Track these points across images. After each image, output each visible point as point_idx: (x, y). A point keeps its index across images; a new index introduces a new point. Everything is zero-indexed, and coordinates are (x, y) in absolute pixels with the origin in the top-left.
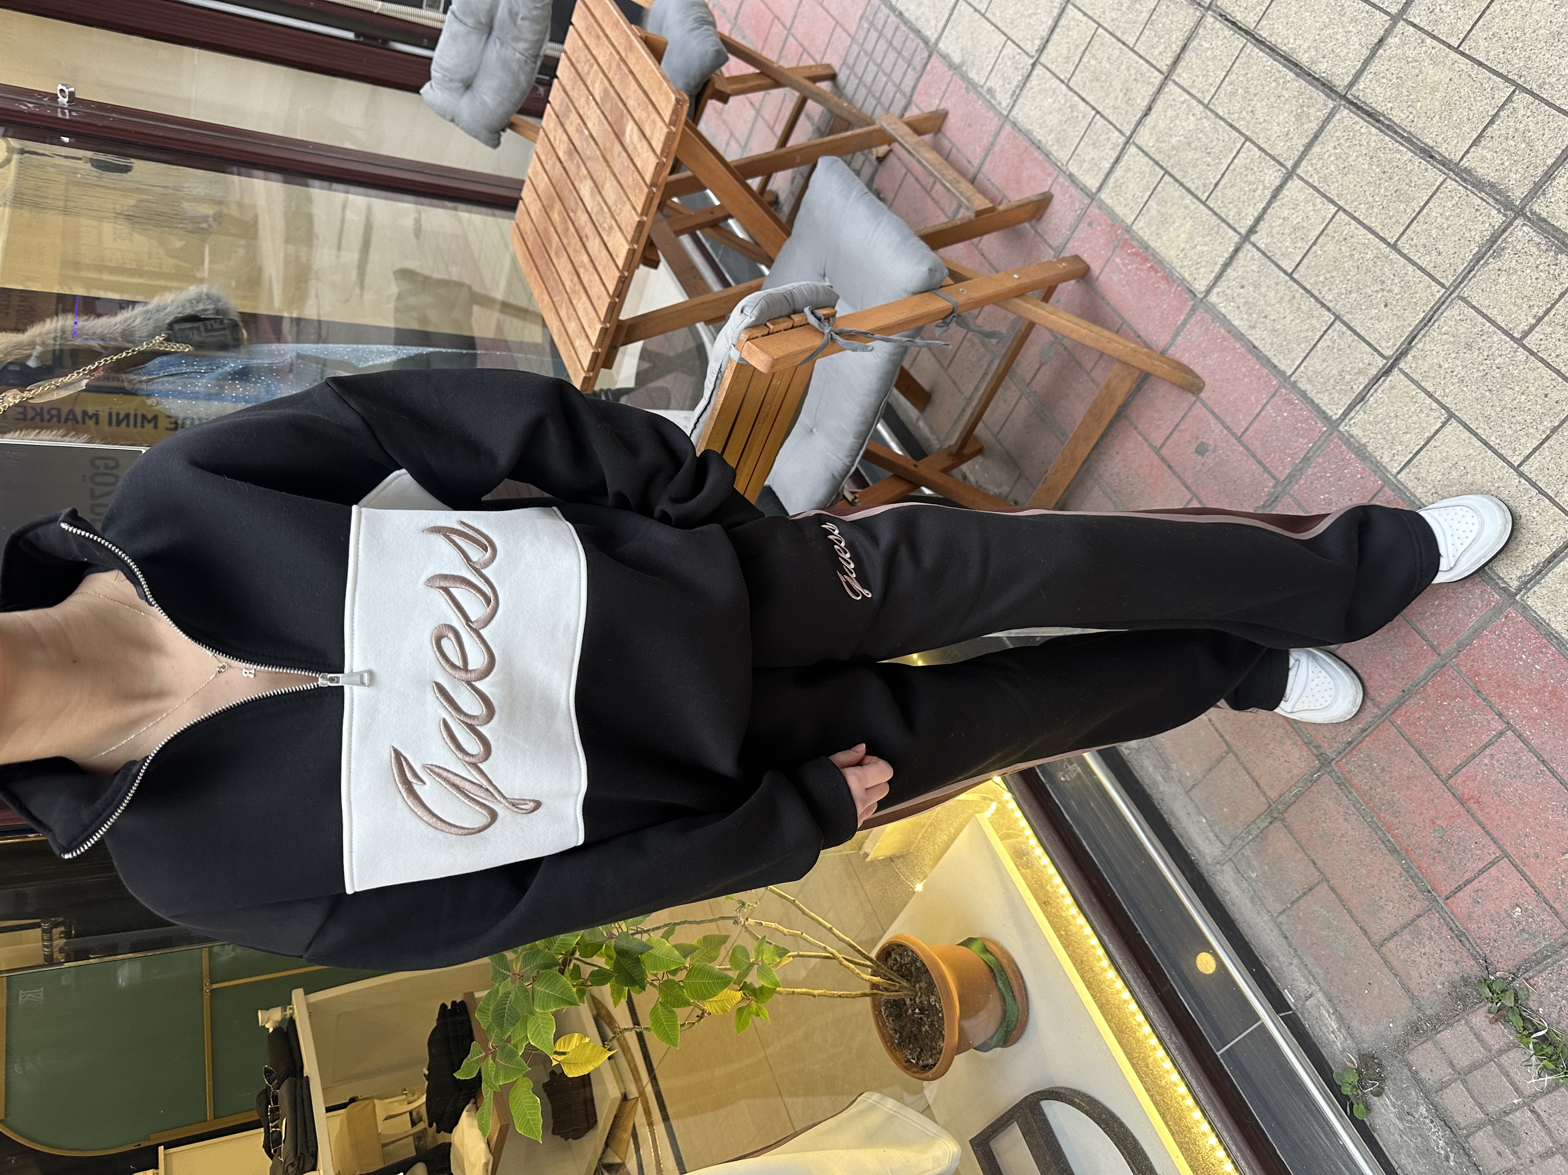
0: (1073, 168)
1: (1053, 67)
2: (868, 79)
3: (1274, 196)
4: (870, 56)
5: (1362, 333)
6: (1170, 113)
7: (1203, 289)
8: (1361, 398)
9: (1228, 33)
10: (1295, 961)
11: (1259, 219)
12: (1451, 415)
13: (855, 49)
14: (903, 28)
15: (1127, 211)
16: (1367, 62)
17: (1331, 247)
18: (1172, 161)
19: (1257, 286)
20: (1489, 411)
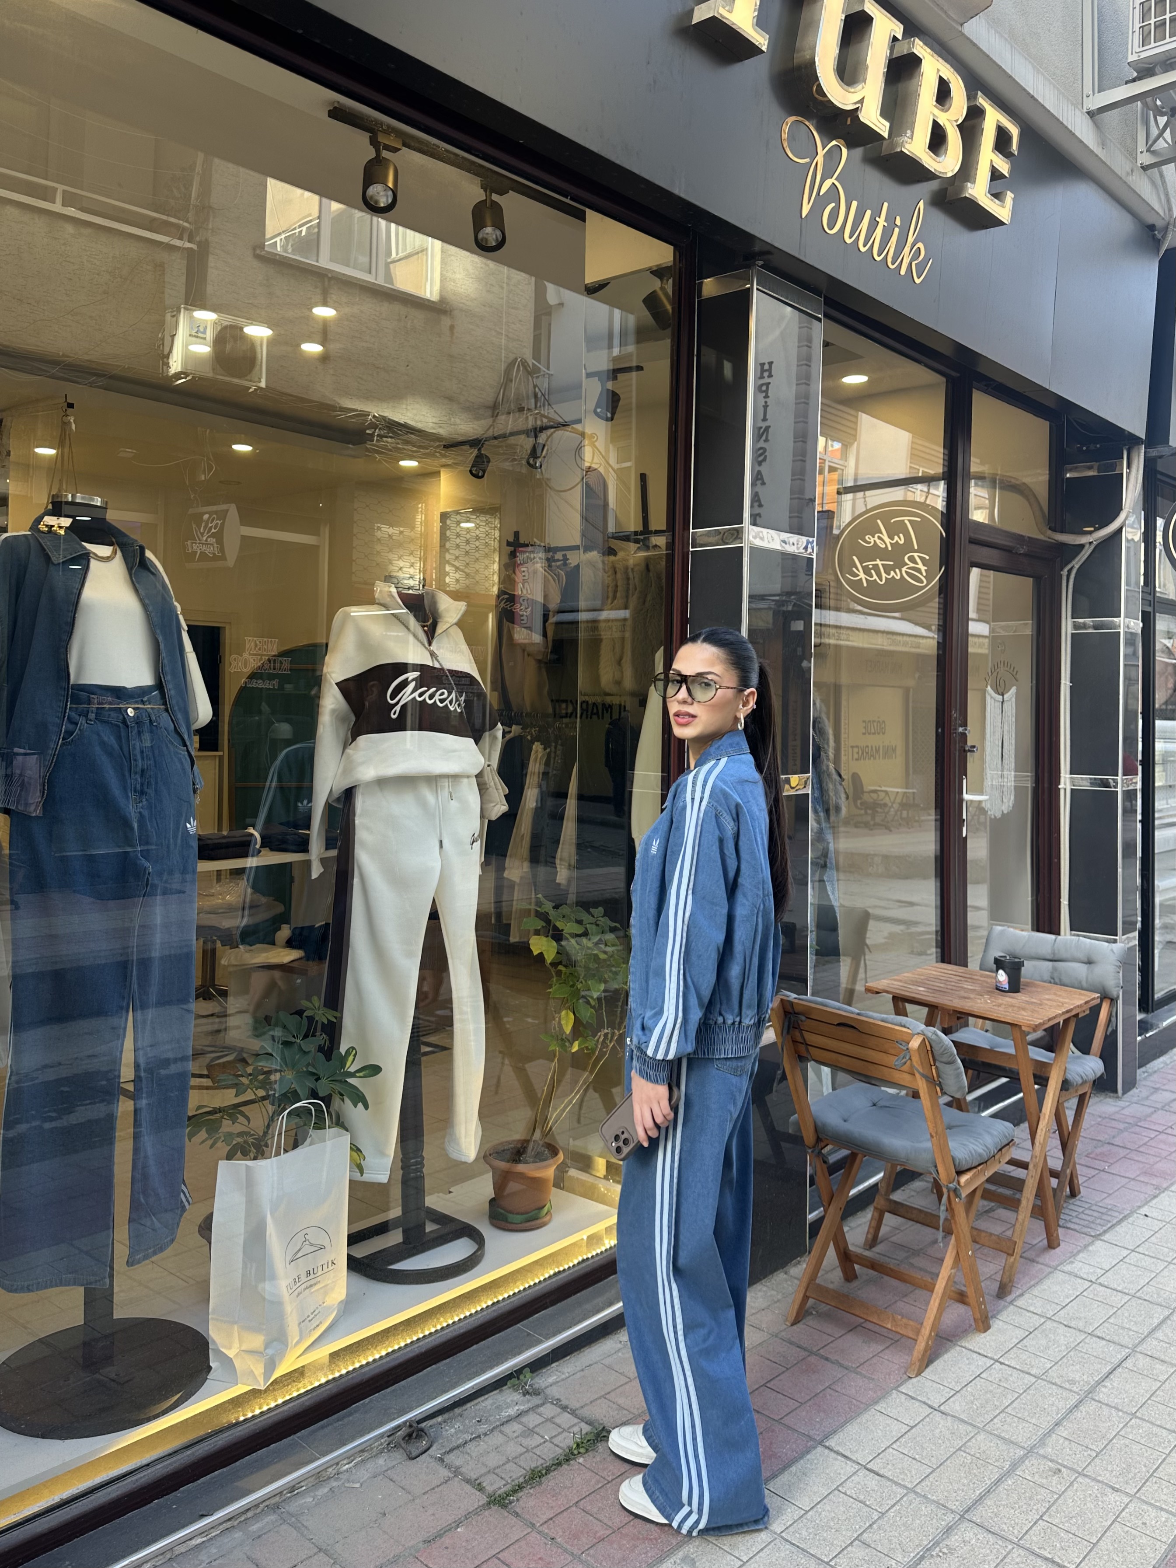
0: (1027, 1296)
1: (1091, 1288)
2: (1071, 1207)
3: (1022, 1371)
4: (1089, 1209)
5: (951, 1399)
6: (1068, 1335)
7: (963, 1344)
8: (913, 1398)
9: (1119, 1357)
10: (578, 1369)
11: (1009, 1366)
12: (912, 1427)
13: (1093, 1202)
14: (1109, 1225)
15: (1005, 1316)
16: (1107, 1405)
17: (999, 1391)
18: (1039, 1335)
19: (969, 1364)
20: (918, 1439)
